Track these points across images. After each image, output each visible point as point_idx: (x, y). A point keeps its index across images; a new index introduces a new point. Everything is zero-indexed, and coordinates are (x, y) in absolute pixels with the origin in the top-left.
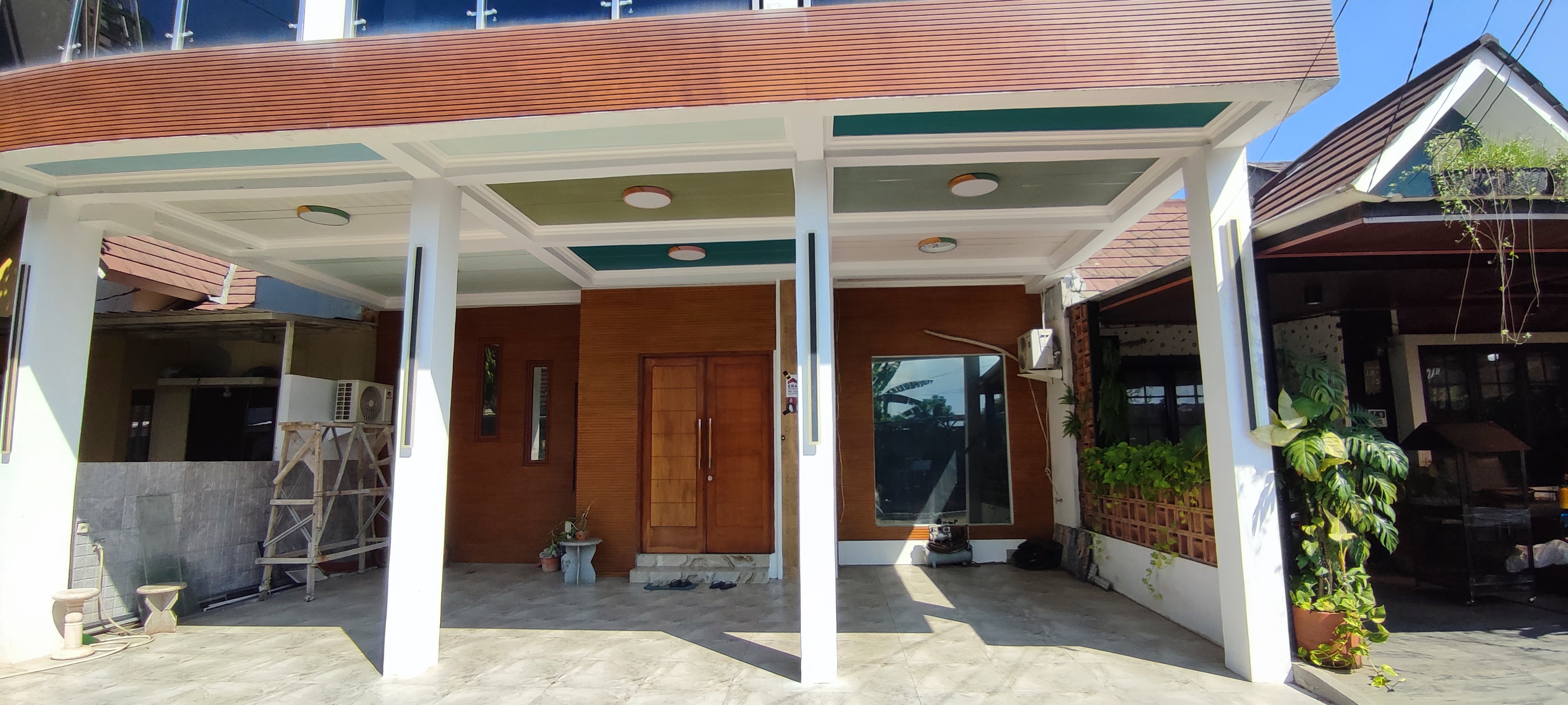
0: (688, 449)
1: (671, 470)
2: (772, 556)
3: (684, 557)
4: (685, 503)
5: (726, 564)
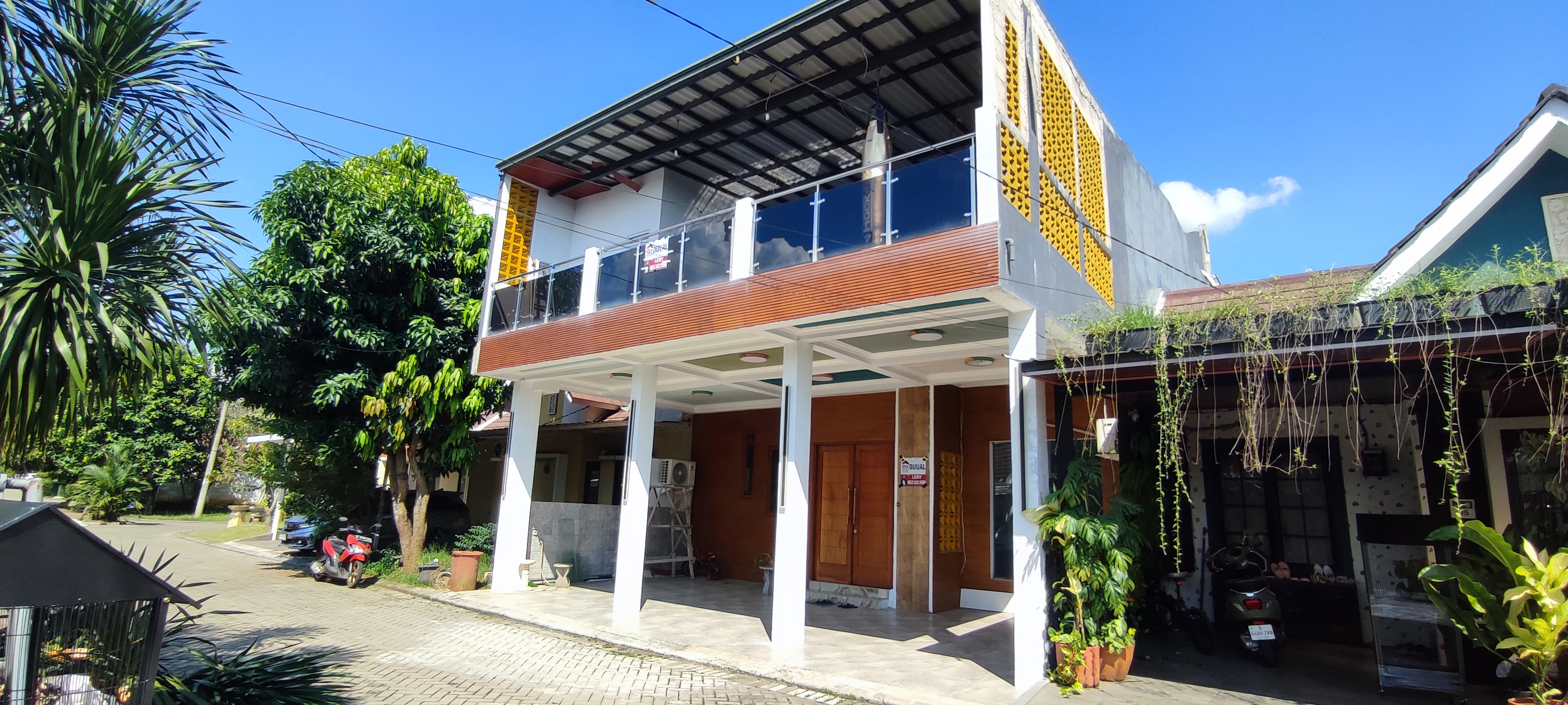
0: (844, 510)
1: (832, 525)
2: (891, 591)
3: (837, 585)
4: (840, 547)
5: (862, 594)
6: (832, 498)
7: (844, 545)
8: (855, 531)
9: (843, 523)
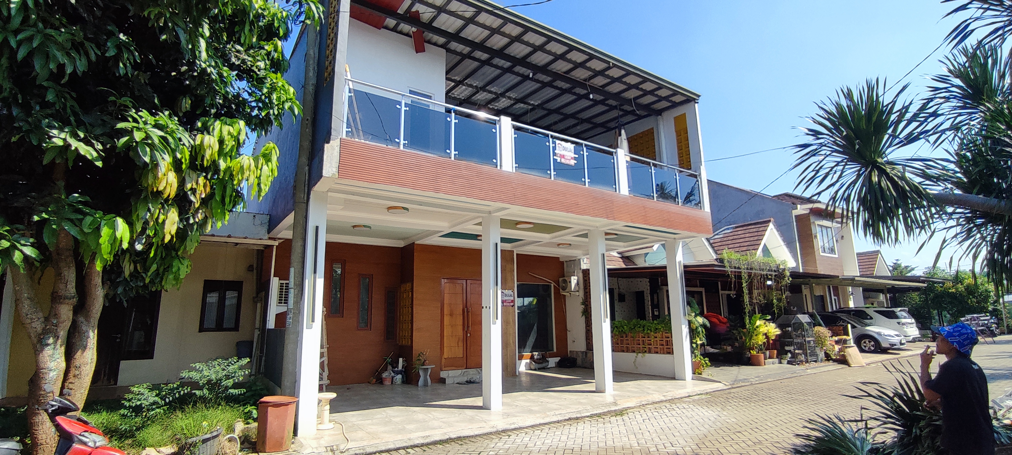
0: (459, 322)
1: (452, 332)
4: (458, 347)
6: (451, 315)
7: (461, 344)
8: (469, 335)
9: (460, 331)
